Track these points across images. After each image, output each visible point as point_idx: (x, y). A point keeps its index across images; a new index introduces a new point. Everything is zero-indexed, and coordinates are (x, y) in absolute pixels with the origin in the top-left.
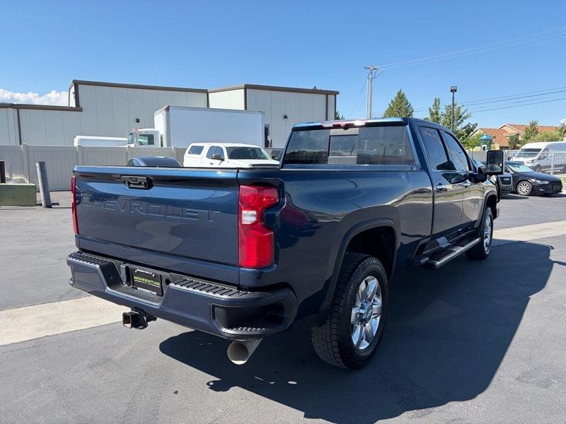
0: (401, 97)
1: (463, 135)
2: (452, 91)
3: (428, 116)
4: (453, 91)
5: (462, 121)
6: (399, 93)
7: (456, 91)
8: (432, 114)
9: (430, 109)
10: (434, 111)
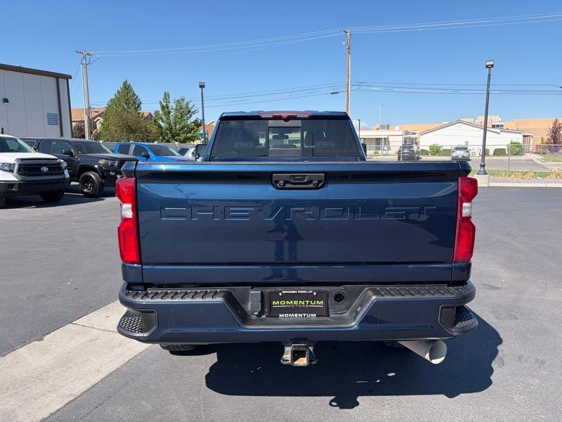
0: (127, 88)
1: (194, 129)
2: (200, 86)
3: (159, 108)
4: (202, 86)
5: (191, 116)
6: (125, 84)
7: (204, 86)
8: (163, 107)
9: (161, 103)
10: (164, 104)
